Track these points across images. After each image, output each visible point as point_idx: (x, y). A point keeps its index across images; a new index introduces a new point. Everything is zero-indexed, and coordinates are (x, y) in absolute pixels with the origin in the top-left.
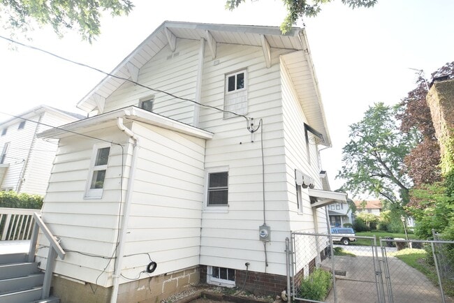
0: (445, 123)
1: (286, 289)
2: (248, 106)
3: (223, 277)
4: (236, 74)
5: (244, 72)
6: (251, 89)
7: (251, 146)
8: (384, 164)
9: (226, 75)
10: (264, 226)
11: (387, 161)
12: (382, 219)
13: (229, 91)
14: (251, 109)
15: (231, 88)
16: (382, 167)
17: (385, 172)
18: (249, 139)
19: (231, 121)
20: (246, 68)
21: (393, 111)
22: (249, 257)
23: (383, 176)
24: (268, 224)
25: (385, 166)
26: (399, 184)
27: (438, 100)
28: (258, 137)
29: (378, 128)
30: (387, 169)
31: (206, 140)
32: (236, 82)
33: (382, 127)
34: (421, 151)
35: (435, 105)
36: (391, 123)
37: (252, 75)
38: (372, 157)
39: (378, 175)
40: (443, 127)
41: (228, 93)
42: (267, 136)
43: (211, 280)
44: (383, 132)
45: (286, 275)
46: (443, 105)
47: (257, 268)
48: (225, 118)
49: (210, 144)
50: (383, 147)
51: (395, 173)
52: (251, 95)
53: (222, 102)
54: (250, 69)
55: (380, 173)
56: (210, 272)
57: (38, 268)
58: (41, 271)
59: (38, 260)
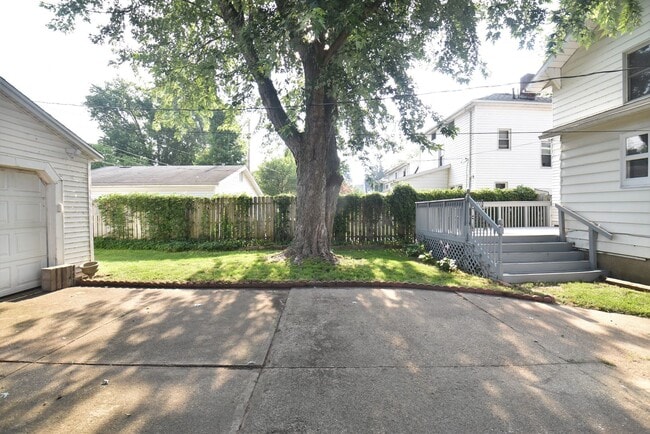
57: (572, 247)
58: (577, 249)
59: (570, 241)
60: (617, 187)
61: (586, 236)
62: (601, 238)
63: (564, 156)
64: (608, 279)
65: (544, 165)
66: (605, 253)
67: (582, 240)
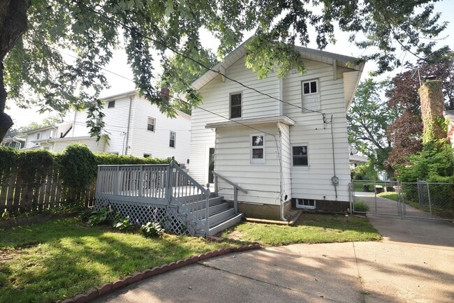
0: (430, 111)
1: (349, 207)
2: (321, 105)
3: (306, 204)
4: (310, 82)
5: (317, 81)
6: (322, 93)
7: (324, 131)
8: (366, 128)
9: (302, 81)
10: (335, 177)
11: (369, 126)
12: (358, 172)
13: (305, 93)
14: (323, 107)
15: (306, 91)
16: (365, 131)
17: (367, 136)
18: (322, 127)
19: (308, 114)
20: (318, 78)
21: (379, 86)
22: (325, 193)
23: (365, 139)
24: (337, 176)
25: (368, 131)
26: (378, 145)
27: (427, 94)
28: (329, 126)
29: (366, 101)
30: (370, 133)
31: (290, 126)
32: (310, 88)
33: (369, 100)
34: (402, 123)
35: (425, 97)
36: (376, 96)
37: (322, 84)
38: (358, 124)
39: (362, 138)
40: (428, 113)
41: (304, 95)
42: (335, 126)
43: (298, 206)
44: (370, 104)
45: (348, 201)
46: (431, 98)
47: (331, 198)
48: (303, 112)
49: (293, 129)
50: (369, 116)
51: (375, 137)
52: (323, 98)
53: (300, 101)
54: (321, 80)
55: (363, 136)
56: (297, 201)
57: (222, 201)
58: (225, 201)
59: (220, 196)
60: (248, 163)
61: (232, 192)
62: (240, 193)
63: (218, 141)
64: (248, 219)
65: (170, 146)
66: (242, 203)
67: (229, 195)
